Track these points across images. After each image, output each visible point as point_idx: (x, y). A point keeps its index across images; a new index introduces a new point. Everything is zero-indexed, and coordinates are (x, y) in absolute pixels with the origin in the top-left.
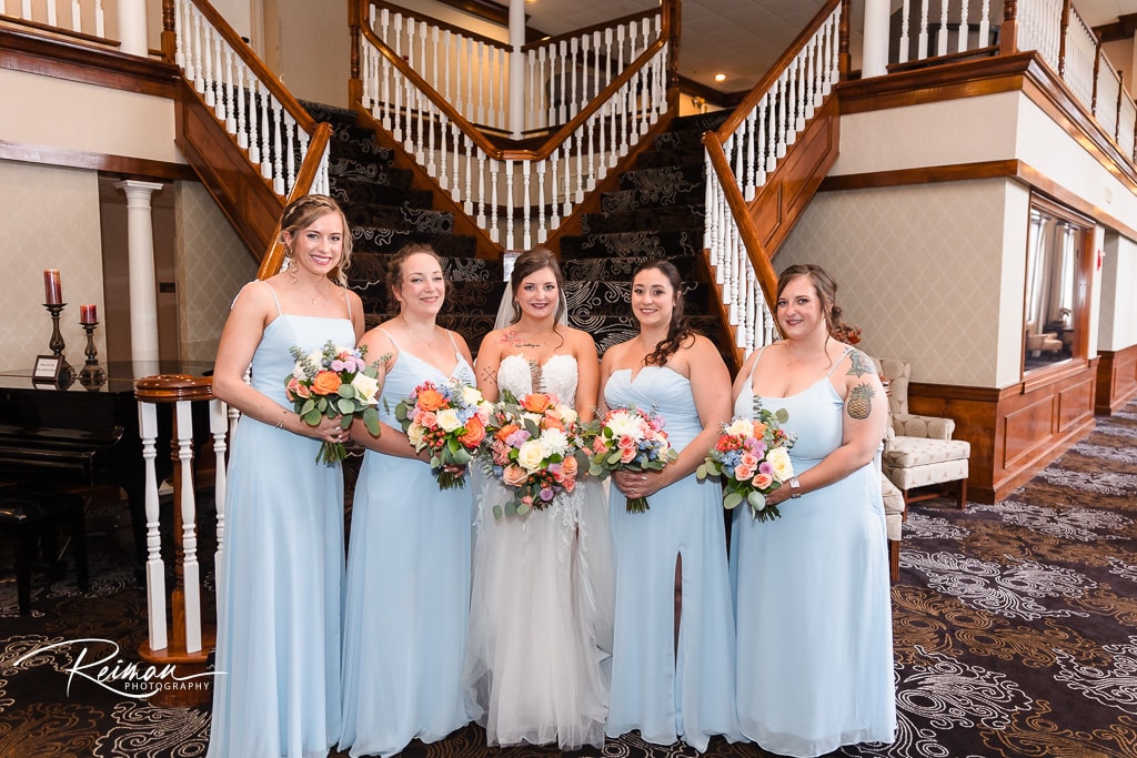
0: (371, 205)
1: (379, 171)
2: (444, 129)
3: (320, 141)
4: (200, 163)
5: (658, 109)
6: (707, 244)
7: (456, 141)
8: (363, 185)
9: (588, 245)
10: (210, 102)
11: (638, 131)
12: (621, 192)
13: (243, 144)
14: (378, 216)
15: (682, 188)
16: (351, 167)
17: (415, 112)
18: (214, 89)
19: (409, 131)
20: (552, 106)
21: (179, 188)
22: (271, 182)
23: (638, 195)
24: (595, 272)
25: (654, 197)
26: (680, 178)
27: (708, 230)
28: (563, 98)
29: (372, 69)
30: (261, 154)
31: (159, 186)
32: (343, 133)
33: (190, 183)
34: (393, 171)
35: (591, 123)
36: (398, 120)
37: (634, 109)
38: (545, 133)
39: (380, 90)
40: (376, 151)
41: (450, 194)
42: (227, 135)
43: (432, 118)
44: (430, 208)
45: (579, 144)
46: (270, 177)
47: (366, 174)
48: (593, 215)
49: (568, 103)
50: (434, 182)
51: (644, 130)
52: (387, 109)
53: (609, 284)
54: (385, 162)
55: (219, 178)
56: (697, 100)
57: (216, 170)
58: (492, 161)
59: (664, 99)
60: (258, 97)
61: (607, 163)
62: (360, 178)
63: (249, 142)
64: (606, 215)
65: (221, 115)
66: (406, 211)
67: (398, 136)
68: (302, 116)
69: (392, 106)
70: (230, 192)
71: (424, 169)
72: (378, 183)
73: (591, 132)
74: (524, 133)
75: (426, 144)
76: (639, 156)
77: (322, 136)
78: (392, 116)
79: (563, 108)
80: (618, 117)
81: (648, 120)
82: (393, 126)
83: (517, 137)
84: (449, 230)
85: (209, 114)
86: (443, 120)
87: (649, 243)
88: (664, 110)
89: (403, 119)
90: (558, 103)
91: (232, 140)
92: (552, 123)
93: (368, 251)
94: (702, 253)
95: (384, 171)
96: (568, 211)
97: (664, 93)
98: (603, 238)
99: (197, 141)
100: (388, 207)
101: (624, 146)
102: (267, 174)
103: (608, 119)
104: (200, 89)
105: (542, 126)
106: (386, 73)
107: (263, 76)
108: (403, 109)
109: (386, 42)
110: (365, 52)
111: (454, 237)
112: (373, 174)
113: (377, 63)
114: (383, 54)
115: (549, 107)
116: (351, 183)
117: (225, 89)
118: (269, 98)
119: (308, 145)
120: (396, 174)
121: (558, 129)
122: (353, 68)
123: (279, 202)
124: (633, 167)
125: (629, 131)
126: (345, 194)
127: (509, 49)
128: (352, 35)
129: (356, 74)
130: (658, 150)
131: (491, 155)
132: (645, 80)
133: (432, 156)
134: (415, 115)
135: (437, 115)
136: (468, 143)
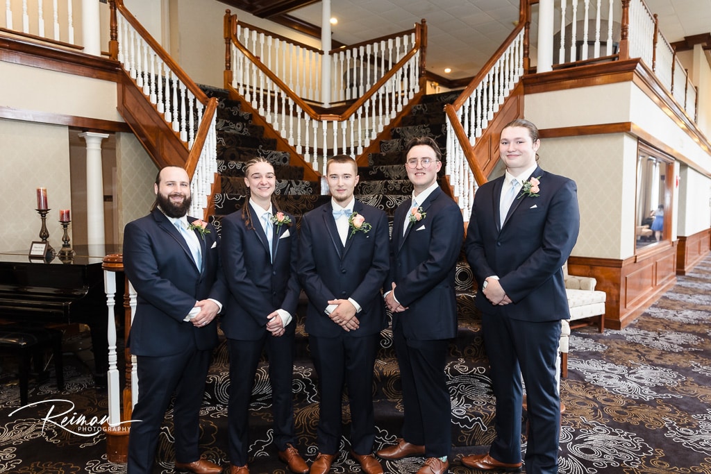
0: (240, 148)
1: (243, 128)
2: (284, 102)
3: (211, 109)
4: (133, 122)
5: (414, 90)
6: (448, 172)
7: (291, 109)
8: (234, 135)
9: (373, 173)
10: (140, 84)
11: (402, 103)
12: (392, 140)
13: (161, 110)
14: (244, 154)
16: (226, 124)
17: (265, 90)
19: (262, 102)
20: (348, 87)
21: (119, 137)
22: (179, 134)
23: (403, 142)
24: (378, 189)
26: (428, 131)
27: (448, 164)
28: (355, 83)
29: (238, 64)
30: (172, 116)
31: (106, 136)
32: (221, 103)
33: (126, 133)
34: (252, 127)
35: (374, 98)
36: (255, 96)
37: (399, 90)
38: (345, 104)
39: (244, 78)
40: (241, 115)
41: (288, 141)
42: (150, 104)
43: (276, 95)
44: (274, 149)
45: (367, 111)
46: (178, 131)
47: (236, 129)
48: (376, 154)
49: (358, 86)
50: (277, 134)
51: (406, 102)
52: (248, 89)
53: (389, 197)
54: (247, 121)
55: (145, 131)
56: (433, 84)
57: (143, 126)
58: (314, 121)
59: (417, 84)
60: (171, 83)
61: (383, 122)
62: (232, 131)
63: (165, 109)
64: (384, 154)
65: (146, 92)
66: (261, 151)
67: (254, 105)
68: (199, 94)
69: (251, 87)
70: (152, 139)
71: (270, 126)
72: (243, 134)
73: (374, 104)
74: (331, 104)
75: (272, 111)
76: (403, 118)
77: (212, 106)
78: (251, 93)
79: (355, 88)
80: (390, 94)
81: (408, 96)
82: (252, 99)
83: (326, 106)
84: (287, 163)
85: (139, 92)
86: (283, 96)
88: (417, 91)
89: (258, 95)
90: (351, 86)
91: (154, 108)
92: (348, 98)
93: (238, 176)
94: (445, 177)
95: (247, 127)
96: (360, 152)
97: (417, 80)
98: (382, 168)
99: (131, 109)
100: (249, 149)
101: (394, 112)
102: (176, 128)
103: (384, 95)
104: (133, 76)
105: (342, 99)
106: (247, 67)
107: (174, 69)
108: (258, 89)
109: (246, 47)
110: (235, 54)
111: (290, 167)
112: (240, 128)
113: (242, 61)
114: (245, 55)
115: (346, 87)
116: (227, 135)
117: (149, 77)
118: (178, 82)
119: (203, 112)
120: (254, 128)
121: (352, 101)
122: (226, 63)
123: (184, 147)
124: (399, 125)
125: (397, 103)
126: (223, 141)
127: (322, 53)
128: (226, 43)
129: (229, 67)
130: (414, 115)
131: (313, 117)
132: (406, 72)
133: (276, 118)
134: (265, 93)
135: (279, 93)
136: (299, 110)
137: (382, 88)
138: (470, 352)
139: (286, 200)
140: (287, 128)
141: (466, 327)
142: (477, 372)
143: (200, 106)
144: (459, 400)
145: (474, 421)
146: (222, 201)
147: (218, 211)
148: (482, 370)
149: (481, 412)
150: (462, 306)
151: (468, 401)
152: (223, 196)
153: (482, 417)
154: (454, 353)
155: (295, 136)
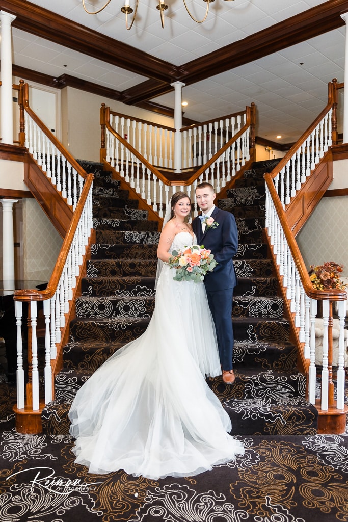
0: (111, 208)
1: (114, 192)
2: (144, 171)
3: (89, 182)
4: (34, 190)
5: (245, 158)
6: (267, 226)
7: (149, 177)
8: (107, 199)
10: (39, 163)
11: (236, 169)
12: (227, 199)
13: (54, 182)
14: (113, 213)
15: (256, 197)
16: (101, 190)
17: (130, 162)
18: (42, 157)
19: (127, 172)
20: (195, 156)
21: (25, 201)
22: (66, 200)
23: (235, 200)
25: (243, 201)
26: (256, 192)
27: (267, 219)
28: (200, 153)
29: (111, 144)
30: (62, 187)
31: (16, 201)
32: (97, 174)
33: (29, 199)
34: (120, 191)
35: (213, 166)
36: (122, 167)
37: (233, 158)
38: (192, 170)
39: (114, 153)
40: (112, 182)
41: (146, 201)
42: (47, 178)
43: (138, 166)
44: (137, 208)
45: (207, 177)
46: (66, 197)
47: (108, 193)
49: (202, 155)
50: (139, 196)
51: (239, 168)
52: (117, 162)
54: (116, 187)
55: (43, 197)
56: (268, 148)
57: (42, 193)
58: (166, 186)
59: (248, 154)
60: (61, 161)
61: (220, 184)
62: (105, 195)
63: (57, 182)
65: (44, 169)
66: (126, 210)
67: (122, 175)
68: (81, 171)
69: (120, 160)
70: (47, 203)
71: (134, 190)
72: (114, 197)
73: (213, 171)
74: (181, 170)
75: (135, 177)
76: (236, 181)
77: (90, 180)
78: (120, 165)
79: (200, 158)
80: (226, 162)
81: (240, 164)
82: (120, 170)
83: (178, 171)
84: (146, 218)
85: (39, 169)
86: (143, 167)
87: (240, 224)
88: (248, 159)
89: (125, 166)
90: (197, 155)
91: (49, 181)
92: (195, 165)
93: (109, 230)
94: (264, 230)
95: (116, 191)
97: (248, 151)
99: (34, 181)
100: (118, 208)
101: (228, 177)
102: (64, 195)
103: (221, 163)
104: (35, 158)
105: (190, 166)
106: (117, 145)
107: (64, 152)
108: (125, 161)
109: (117, 131)
110: (108, 136)
111: (148, 222)
112: (111, 193)
113: (113, 141)
114: (115, 137)
115: (194, 157)
116: (101, 198)
117: (46, 157)
118: (66, 162)
119: (83, 184)
120: (121, 192)
121: (198, 168)
122: (102, 143)
123: (70, 209)
124: (233, 187)
125: (231, 169)
126: (98, 203)
127: (174, 130)
128: (102, 128)
129: (103, 146)
130: (246, 178)
131: (166, 183)
132: (239, 145)
133: (138, 183)
134: (130, 164)
135: (140, 164)
136: (155, 178)
137: (219, 158)
138: (277, 365)
139: (142, 248)
140: (146, 191)
141: (275, 346)
142: (281, 380)
143: (81, 180)
144: (266, 401)
145: (276, 416)
146: (95, 250)
147: (93, 257)
148: (284, 379)
149: (282, 410)
150: (273, 330)
151: (273, 402)
152: (97, 245)
153: (282, 413)
154: (265, 365)
155: (152, 197)
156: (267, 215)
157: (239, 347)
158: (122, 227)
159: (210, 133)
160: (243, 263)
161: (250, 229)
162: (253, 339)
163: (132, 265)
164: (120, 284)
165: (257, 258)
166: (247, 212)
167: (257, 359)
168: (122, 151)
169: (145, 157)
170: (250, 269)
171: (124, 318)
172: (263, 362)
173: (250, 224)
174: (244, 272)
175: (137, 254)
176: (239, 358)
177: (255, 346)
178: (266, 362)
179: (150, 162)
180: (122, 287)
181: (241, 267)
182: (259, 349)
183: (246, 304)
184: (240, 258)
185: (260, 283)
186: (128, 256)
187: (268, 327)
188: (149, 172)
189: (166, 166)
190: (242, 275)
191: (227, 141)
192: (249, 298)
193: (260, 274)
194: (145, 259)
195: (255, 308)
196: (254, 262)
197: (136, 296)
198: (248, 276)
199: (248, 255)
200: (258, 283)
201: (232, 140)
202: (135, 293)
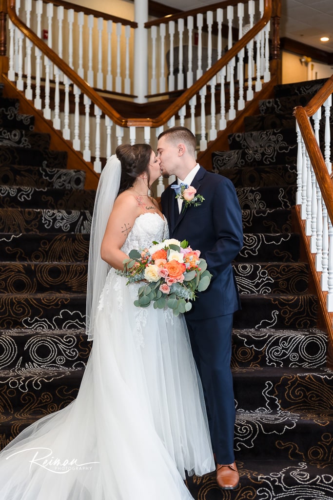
0: (16, 166)
1: (22, 136)
2: (77, 100)
5: (262, 78)
6: (299, 201)
7: (87, 110)
8: (9, 149)
11: (245, 97)
12: (229, 152)
14: (21, 175)
15: (281, 148)
17: (52, 82)
19: (47, 101)
20: (172, 73)
23: (244, 155)
25: (258, 157)
26: (280, 139)
27: (299, 189)
28: (181, 67)
29: (16, 48)
34: (34, 135)
35: (203, 92)
36: (38, 91)
37: (241, 78)
38: (166, 97)
39: (23, 65)
40: (19, 118)
41: (82, 154)
43: (67, 90)
44: (64, 166)
45: (193, 111)
47: (11, 139)
49: (185, 71)
50: (69, 144)
51: (250, 96)
52: (29, 82)
54: (26, 128)
56: (304, 59)
58: (118, 127)
59: (267, 70)
61: (217, 125)
62: (6, 142)
66: (44, 170)
67: (38, 105)
69: (33, 78)
71: (60, 133)
72: (21, 146)
73: (203, 101)
74: (148, 97)
75: (62, 109)
76: (246, 119)
78: (33, 87)
79: (180, 76)
80: (227, 84)
81: (254, 88)
82: (34, 96)
83: (141, 100)
84: (81, 186)
86: (77, 91)
87: (252, 197)
88: (267, 79)
89: (43, 89)
90: (176, 71)
92: (171, 89)
93: (12, 207)
94: (294, 208)
95: (26, 136)
97: (267, 65)
100: (29, 167)
101: (232, 111)
103: (218, 86)
105: (162, 90)
106: (29, 51)
108: (43, 80)
109: (28, 25)
110: (12, 34)
111: (85, 192)
112: (17, 138)
113: (21, 43)
114: (25, 36)
115: (169, 74)
120: (36, 137)
121: (176, 94)
124: (240, 130)
125: (237, 98)
127: (134, 25)
128: (1, 19)
129: (3, 52)
130: (263, 114)
131: (117, 122)
132: (251, 54)
133: (67, 121)
134: (52, 85)
135: (71, 86)
136: (98, 111)
137: (214, 78)
138: (316, 454)
139: (73, 241)
140: (81, 136)
141: (312, 419)
142: (322, 481)
148: (328, 479)
150: (309, 390)
154: (294, 454)
155: (92, 147)
156: (299, 181)
157: (248, 422)
158: (37, 201)
159: (200, 32)
160: (256, 268)
161: (269, 206)
162: (273, 406)
163: (55, 272)
164: (31, 306)
165: (280, 259)
166: (264, 175)
167: (279, 444)
168: (38, 61)
169: (81, 73)
170: (268, 279)
171: (38, 370)
172: (289, 448)
173: (269, 198)
174: (257, 286)
175: (63, 251)
176: (248, 442)
177: (276, 419)
178: (295, 448)
179: (90, 84)
180: (35, 312)
181: (252, 277)
182: (284, 424)
183: (260, 344)
184: (250, 259)
185: (286, 305)
186: (46, 255)
187: (299, 385)
188: (87, 101)
189: (118, 90)
190: (255, 290)
191: (230, 46)
192: (266, 332)
193: (287, 289)
194: (77, 261)
195: (277, 351)
196: (276, 266)
197: (61, 328)
198: (265, 292)
199: (266, 254)
200: (282, 304)
201: (238, 44)
202: (59, 323)
